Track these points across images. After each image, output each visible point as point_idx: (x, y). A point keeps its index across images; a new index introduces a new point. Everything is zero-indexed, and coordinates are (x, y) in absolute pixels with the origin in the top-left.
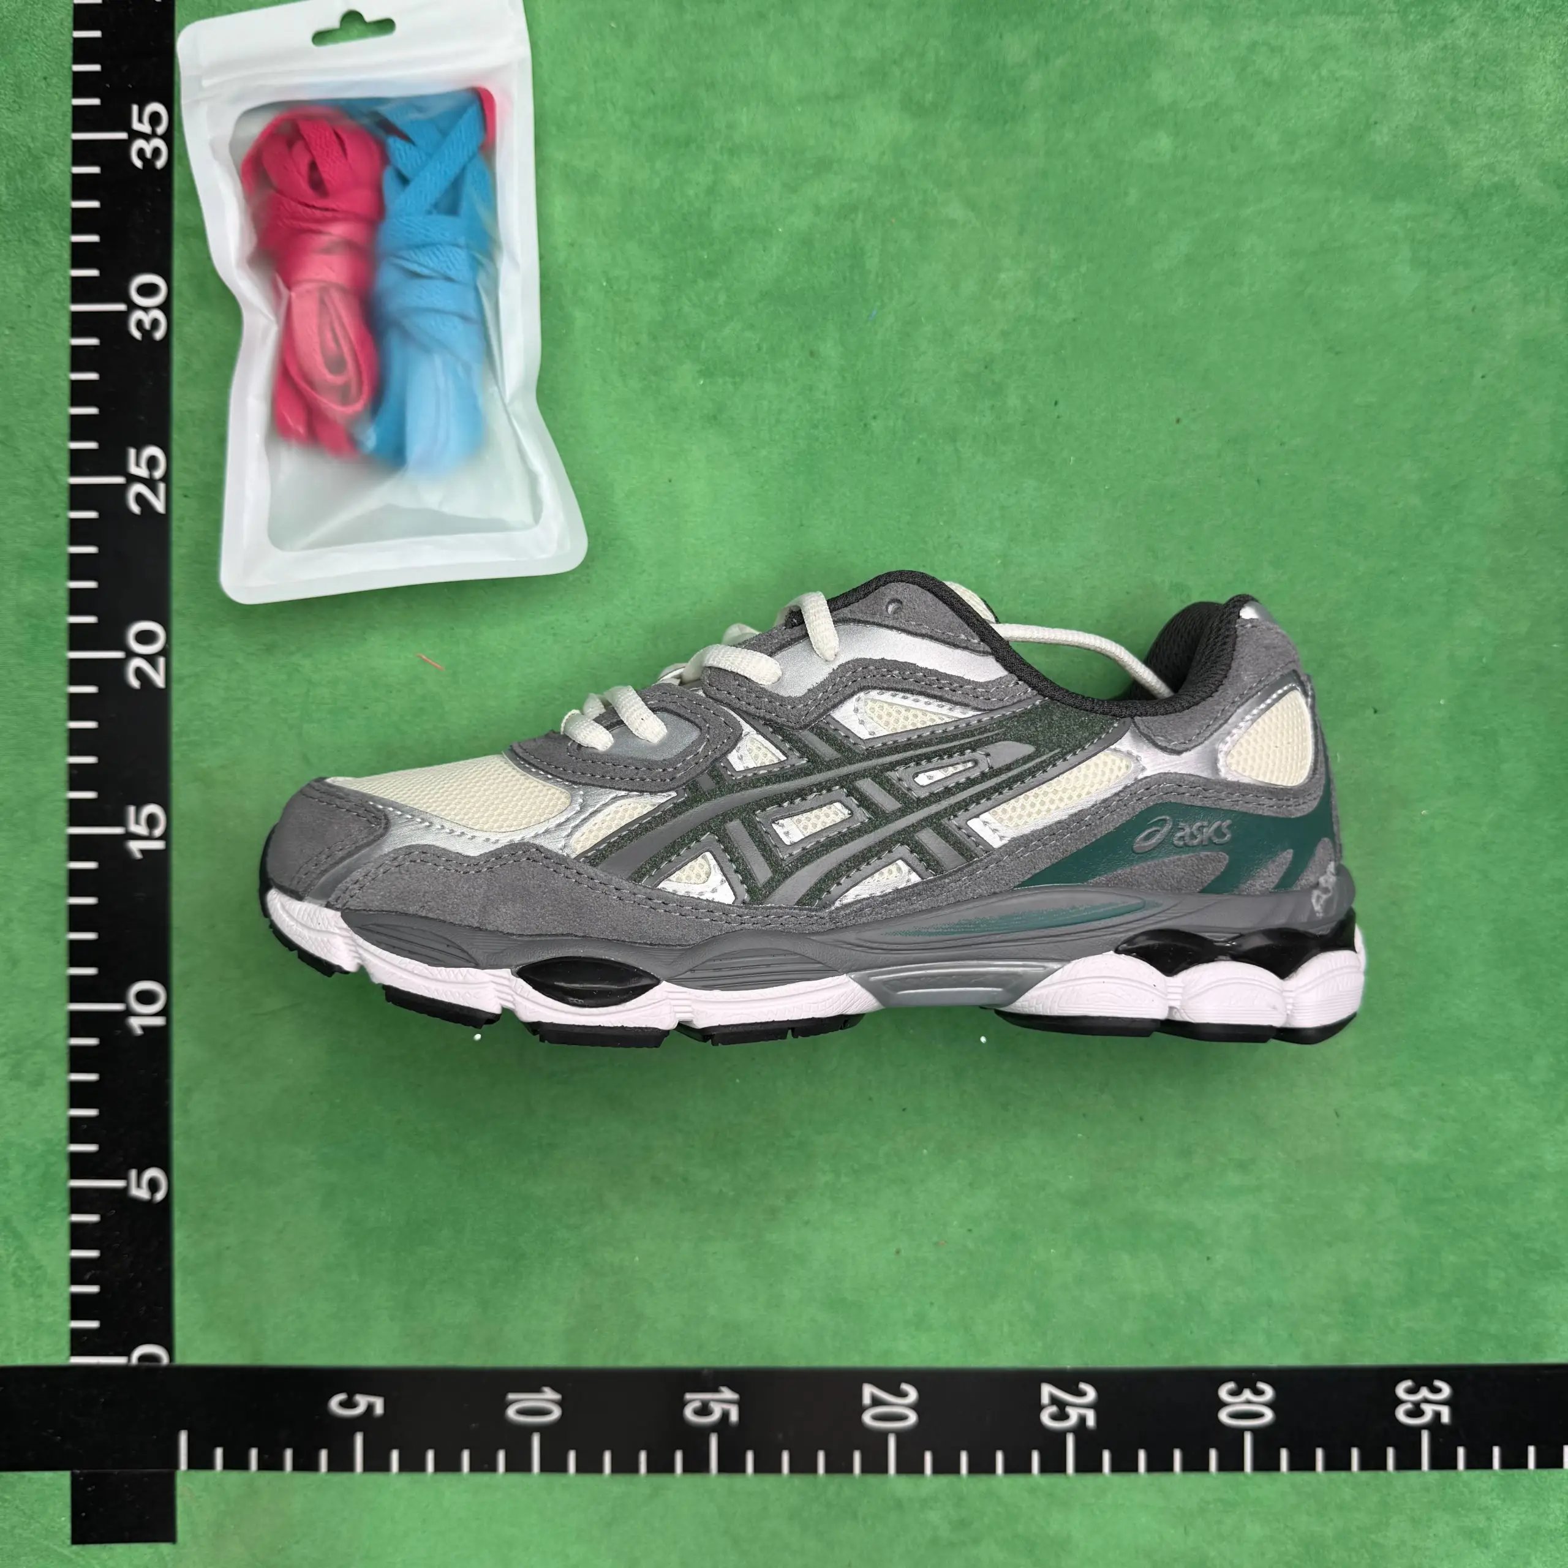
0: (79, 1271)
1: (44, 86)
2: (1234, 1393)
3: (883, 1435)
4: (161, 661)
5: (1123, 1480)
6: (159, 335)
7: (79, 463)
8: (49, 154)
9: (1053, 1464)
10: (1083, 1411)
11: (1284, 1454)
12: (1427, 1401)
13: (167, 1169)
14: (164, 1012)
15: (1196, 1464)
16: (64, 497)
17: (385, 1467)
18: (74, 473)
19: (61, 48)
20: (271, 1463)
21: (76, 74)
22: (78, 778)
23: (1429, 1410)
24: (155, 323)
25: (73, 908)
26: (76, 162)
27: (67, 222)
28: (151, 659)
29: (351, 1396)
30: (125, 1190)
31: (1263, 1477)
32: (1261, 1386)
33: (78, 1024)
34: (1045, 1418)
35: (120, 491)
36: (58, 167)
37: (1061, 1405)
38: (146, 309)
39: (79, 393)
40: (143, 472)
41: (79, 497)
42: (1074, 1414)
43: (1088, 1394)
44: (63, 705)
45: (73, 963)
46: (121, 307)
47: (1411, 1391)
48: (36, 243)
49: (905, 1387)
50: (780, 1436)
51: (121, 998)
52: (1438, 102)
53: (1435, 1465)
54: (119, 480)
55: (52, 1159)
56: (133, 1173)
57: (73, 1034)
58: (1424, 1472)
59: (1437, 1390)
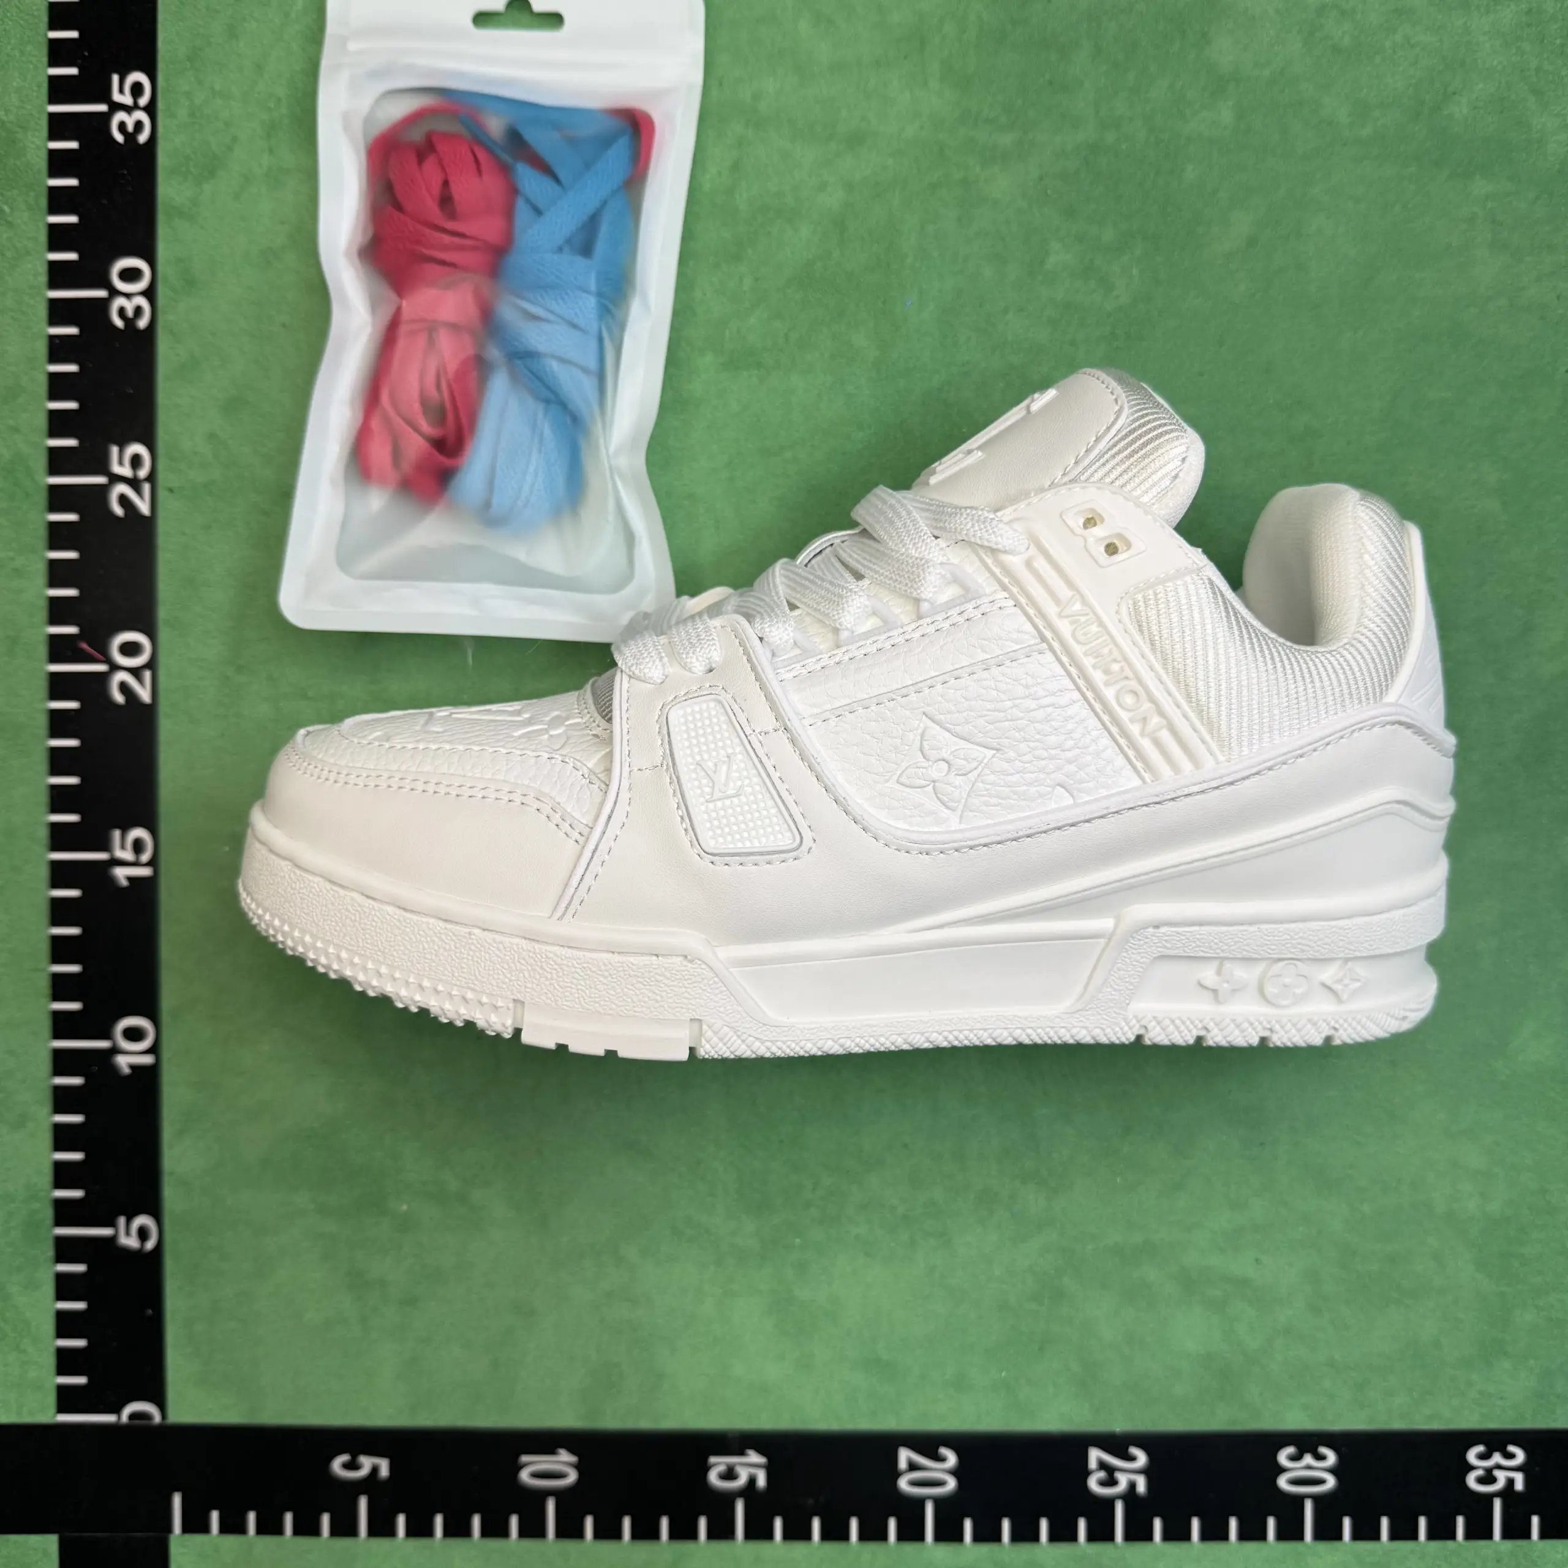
0: (65, 1324)
1: (17, 54)
2: (1295, 1458)
3: (920, 1502)
4: (147, 675)
5: (1176, 1549)
6: (142, 323)
7: (58, 461)
8: (21, 127)
9: (1101, 1533)
10: (1133, 1477)
11: (1347, 1522)
12: (1499, 1467)
13: (157, 1215)
14: (153, 1050)
15: (1252, 1532)
16: (42, 498)
17: (391, 1532)
18: (53, 471)
19: (36, 13)
20: (270, 1527)
21: (53, 42)
22: (59, 799)
23: (1501, 1476)
24: (138, 311)
25: (56, 940)
26: (53, 136)
27: (44, 202)
28: (136, 672)
29: (354, 1457)
30: (113, 1239)
31: (1323, 1547)
32: (1323, 1450)
33: (62, 1062)
34: (1093, 1484)
35: (102, 492)
36: (33, 143)
37: (1110, 1470)
38: (128, 296)
39: (58, 386)
40: (126, 471)
41: (58, 498)
42: (1123, 1481)
43: (1138, 1460)
44: (43, 721)
45: (56, 997)
46: (102, 293)
47: (1483, 1457)
48: (10, 225)
49: (944, 1451)
50: (811, 1501)
51: (107, 1035)
52: (1522, 71)
53: (1506, 1535)
54: (101, 480)
55: (36, 1205)
56: (122, 1221)
57: (58, 1071)
58: (1495, 1542)
59: (1511, 1456)
